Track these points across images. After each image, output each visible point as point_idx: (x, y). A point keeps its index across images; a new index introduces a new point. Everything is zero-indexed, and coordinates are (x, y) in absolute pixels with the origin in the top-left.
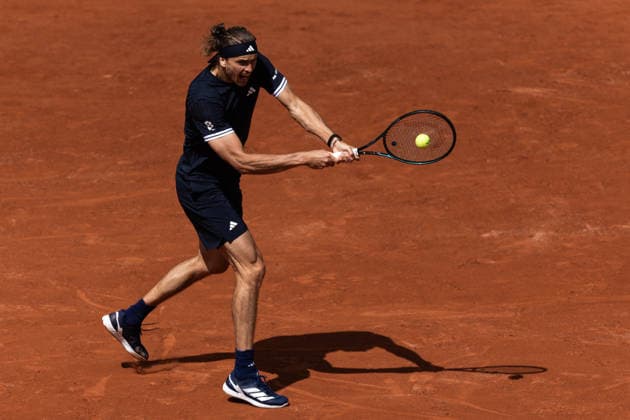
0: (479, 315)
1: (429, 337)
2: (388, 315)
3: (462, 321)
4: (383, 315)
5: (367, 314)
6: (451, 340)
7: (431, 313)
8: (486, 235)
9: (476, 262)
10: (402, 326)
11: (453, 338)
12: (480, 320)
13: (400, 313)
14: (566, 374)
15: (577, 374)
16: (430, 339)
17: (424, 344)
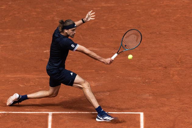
0: (43, 76)
1: (27, 83)
2: (14, 76)
3: (38, 78)
4: (13, 76)
5: (8, 76)
6: (34, 84)
7: (28, 76)
8: (45, 51)
9: (42, 60)
10: (19, 80)
11: (35, 84)
12: (43, 78)
13: (18, 76)
14: (70, 95)
15: (73, 95)
16: (28, 84)
17: (25, 85)
